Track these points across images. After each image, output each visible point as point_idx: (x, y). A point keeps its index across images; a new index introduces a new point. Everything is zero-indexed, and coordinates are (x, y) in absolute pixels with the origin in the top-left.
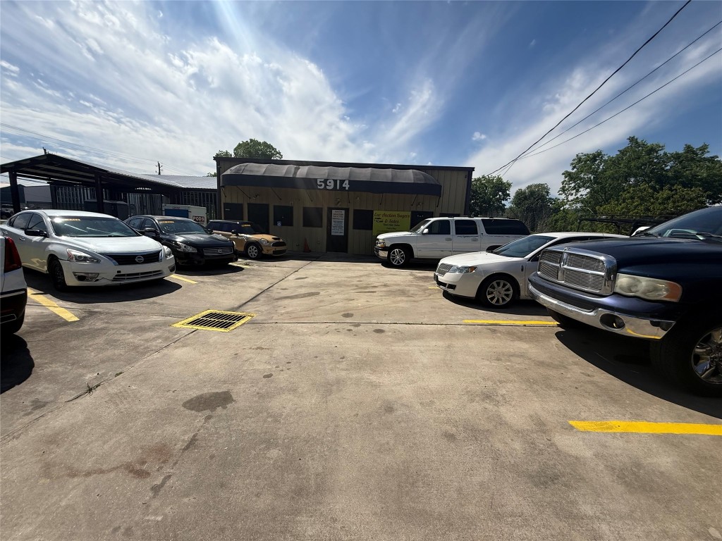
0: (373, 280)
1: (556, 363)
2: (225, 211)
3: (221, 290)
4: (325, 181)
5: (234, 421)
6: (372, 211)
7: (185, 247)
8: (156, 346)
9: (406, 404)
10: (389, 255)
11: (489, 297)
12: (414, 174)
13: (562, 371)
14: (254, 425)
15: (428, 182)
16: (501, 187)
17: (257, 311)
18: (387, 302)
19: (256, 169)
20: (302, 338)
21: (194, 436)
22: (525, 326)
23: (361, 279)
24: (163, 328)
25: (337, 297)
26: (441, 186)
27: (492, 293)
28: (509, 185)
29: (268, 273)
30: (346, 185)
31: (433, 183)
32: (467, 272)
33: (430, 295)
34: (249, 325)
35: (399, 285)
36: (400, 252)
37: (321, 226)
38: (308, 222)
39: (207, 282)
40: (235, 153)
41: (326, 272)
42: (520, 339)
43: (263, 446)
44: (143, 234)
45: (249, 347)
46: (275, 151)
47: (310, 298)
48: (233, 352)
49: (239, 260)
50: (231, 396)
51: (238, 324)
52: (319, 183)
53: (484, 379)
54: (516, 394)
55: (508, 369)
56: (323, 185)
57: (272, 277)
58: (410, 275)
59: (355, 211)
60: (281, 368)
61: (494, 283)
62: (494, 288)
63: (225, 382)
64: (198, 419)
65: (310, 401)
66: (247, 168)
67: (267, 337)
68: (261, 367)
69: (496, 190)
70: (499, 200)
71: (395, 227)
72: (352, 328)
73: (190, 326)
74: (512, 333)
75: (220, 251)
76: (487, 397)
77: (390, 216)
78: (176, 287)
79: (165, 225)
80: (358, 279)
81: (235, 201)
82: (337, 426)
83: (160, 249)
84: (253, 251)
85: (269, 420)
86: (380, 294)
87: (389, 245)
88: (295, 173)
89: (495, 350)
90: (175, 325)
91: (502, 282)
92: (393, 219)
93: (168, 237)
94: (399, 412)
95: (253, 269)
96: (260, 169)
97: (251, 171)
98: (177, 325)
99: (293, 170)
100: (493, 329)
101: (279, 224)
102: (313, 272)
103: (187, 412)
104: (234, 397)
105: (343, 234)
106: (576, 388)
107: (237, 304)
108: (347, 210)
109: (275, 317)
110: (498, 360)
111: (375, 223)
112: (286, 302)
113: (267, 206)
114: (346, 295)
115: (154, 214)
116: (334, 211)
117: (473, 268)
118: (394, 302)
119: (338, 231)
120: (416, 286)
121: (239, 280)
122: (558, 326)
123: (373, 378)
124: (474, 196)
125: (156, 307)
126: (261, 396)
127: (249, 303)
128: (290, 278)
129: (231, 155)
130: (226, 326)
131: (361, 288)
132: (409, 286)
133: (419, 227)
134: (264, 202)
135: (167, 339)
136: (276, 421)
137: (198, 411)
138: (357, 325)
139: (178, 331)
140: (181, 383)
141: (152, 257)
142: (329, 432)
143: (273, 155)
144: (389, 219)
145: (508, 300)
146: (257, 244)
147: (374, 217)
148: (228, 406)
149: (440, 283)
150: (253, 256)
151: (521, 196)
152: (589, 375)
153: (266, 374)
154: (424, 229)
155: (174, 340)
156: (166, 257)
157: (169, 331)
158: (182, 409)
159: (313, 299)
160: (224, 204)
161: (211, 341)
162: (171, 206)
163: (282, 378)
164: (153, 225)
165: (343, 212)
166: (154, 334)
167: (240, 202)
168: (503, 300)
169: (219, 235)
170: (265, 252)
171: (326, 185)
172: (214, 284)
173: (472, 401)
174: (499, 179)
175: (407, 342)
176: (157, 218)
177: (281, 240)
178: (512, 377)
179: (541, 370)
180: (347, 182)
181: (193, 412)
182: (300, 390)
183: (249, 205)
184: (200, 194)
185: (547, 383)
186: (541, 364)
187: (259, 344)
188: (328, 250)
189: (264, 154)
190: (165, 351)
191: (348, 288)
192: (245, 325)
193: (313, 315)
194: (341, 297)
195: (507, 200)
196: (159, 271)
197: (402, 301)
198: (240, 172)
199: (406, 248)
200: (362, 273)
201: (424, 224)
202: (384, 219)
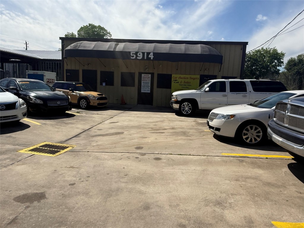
0: (165, 125)
1: (280, 184)
2: (66, 75)
3: (56, 130)
4: (136, 53)
5: (43, 210)
6: (171, 75)
7: (35, 100)
8: (5, 164)
9: (159, 205)
10: (180, 107)
11: (244, 137)
12: (202, 48)
13: (282, 189)
14: (55, 213)
15: (212, 53)
16: (276, 56)
17: (78, 144)
18: (171, 140)
19: (88, 45)
20: (101, 161)
21: (16, 217)
22: (267, 158)
23: (157, 124)
24: (13, 153)
25: (135, 135)
26: (222, 56)
27: (247, 134)
28: (283, 55)
29: (91, 119)
30: (151, 56)
31: (215, 54)
32: (229, 118)
33: (204, 135)
34: (69, 153)
35: (183, 128)
36: (188, 105)
37: (134, 86)
38: (124, 83)
39: (48, 124)
40: (78, 34)
41: (132, 118)
42: (259, 167)
43: (56, 225)
44: (7, 90)
45: (65, 166)
46: (107, 32)
47: (116, 136)
48: (53, 169)
49: (73, 109)
50: (45, 195)
51: (62, 152)
52: (132, 55)
53: (221, 192)
54: (241, 202)
55: (241, 187)
56: (135, 56)
57: (94, 121)
58: (194, 121)
59: (158, 75)
60: (82, 180)
61: (248, 127)
62: (248, 131)
63: (43, 187)
64: (21, 208)
65: (95, 200)
66: (82, 45)
67: (79, 160)
68: (69, 179)
69: (272, 59)
70: (275, 66)
71: (188, 86)
72: (139, 156)
73: (30, 152)
74: (255, 163)
75: (59, 103)
76: (219, 203)
77: (184, 78)
78: (27, 126)
79: (23, 85)
80: (154, 124)
81: (73, 68)
82: (108, 216)
83: (17, 100)
84: (83, 103)
85: (66, 210)
86: (167, 134)
87: (180, 100)
88: (115, 48)
89: (237, 174)
90: (20, 151)
91: (254, 127)
92: (186, 80)
93: (25, 93)
94: (153, 210)
95: (82, 116)
96: (90, 45)
97: (84, 47)
98: (22, 151)
99: (114, 46)
100: (241, 160)
101: (104, 84)
102: (123, 118)
103: (15, 203)
104: (47, 196)
105: (149, 92)
106: (287, 201)
107: (65, 139)
108: (152, 74)
109: (89, 148)
110: (237, 180)
111: (173, 84)
112: (99, 138)
113: (96, 71)
114: (142, 135)
115: (17, 77)
116: (143, 75)
117: (233, 116)
118: (175, 140)
119: (146, 89)
120: (196, 129)
121: (70, 123)
122: (293, 159)
123: (143, 188)
124: (256, 63)
125: (11, 140)
126: (64, 196)
127: (74, 139)
128: (106, 122)
129: (75, 35)
130: (53, 153)
131: (154, 130)
132: (191, 129)
133: (204, 86)
134: (94, 69)
135: (13, 159)
136: (70, 211)
137: (22, 203)
138: (144, 154)
139: (21, 155)
140: (15, 187)
141: (11, 106)
142: (101, 219)
143: (104, 35)
144: (183, 80)
145: (259, 140)
146: (86, 98)
147: (172, 79)
148: (42, 201)
149: (211, 127)
150: (84, 107)
151: (292, 63)
152: (301, 193)
153: (71, 183)
154: (206, 87)
155: (18, 160)
156: (21, 106)
157: (16, 155)
158: (12, 201)
159: (118, 137)
160: (66, 70)
161: (41, 162)
162: (31, 72)
163: (81, 186)
164: (15, 85)
165: (150, 75)
166: (6, 156)
167: (77, 68)
168: (255, 140)
169: (60, 92)
170: (92, 104)
171: (137, 56)
172: (52, 125)
173: (207, 205)
174: (275, 50)
175: (174, 166)
176: (18, 80)
177: (104, 96)
178: (242, 192)
179: (267, 189)
180: (152, 54)
181: (19, 203)
182: (91, 194)
183: (83, 71)
184: (52, 63)
185: (267, 197)
186: (269, 184)
187: (72, 165)
188: (139, 103)
189: (98, 34)
190: (11, 167)
191: (146, 130)
192: (67, 153)
193: (115, 147)
194: (139, 135)
195: (281, 66)
196: (16, 115)
197: (181, 139)
198: (77, 48)
199: (193, 102)
200: (159, 120)
201: (207, 84)
202: (180, 80)
